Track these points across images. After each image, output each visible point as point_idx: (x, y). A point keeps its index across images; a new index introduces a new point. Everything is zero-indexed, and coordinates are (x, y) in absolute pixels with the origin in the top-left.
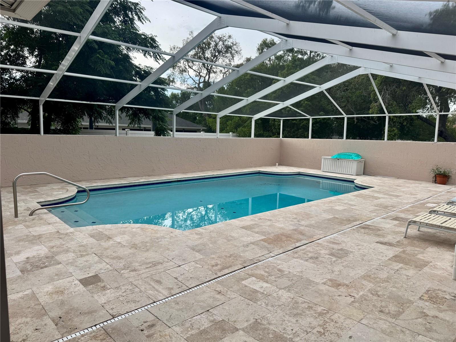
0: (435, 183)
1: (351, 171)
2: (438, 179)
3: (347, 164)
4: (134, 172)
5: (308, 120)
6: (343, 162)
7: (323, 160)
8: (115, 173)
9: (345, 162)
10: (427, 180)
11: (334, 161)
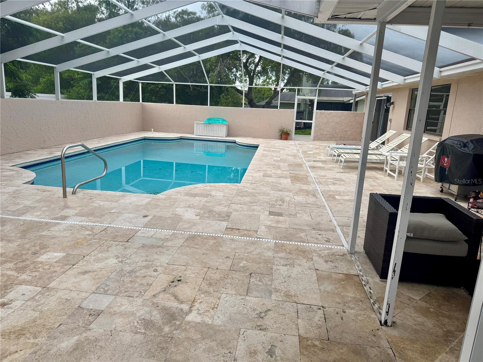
0: (281, 139)
1: (221, 134)
2: (283, 136)
3: (218, 128)
4: (26, 144)
5: (172, 85)
6: (214, 126)
7: (195, 124)
8: (7, 147)
9: (216, 126)
10: (275, 138)
11: (206, 126)
